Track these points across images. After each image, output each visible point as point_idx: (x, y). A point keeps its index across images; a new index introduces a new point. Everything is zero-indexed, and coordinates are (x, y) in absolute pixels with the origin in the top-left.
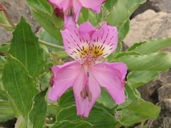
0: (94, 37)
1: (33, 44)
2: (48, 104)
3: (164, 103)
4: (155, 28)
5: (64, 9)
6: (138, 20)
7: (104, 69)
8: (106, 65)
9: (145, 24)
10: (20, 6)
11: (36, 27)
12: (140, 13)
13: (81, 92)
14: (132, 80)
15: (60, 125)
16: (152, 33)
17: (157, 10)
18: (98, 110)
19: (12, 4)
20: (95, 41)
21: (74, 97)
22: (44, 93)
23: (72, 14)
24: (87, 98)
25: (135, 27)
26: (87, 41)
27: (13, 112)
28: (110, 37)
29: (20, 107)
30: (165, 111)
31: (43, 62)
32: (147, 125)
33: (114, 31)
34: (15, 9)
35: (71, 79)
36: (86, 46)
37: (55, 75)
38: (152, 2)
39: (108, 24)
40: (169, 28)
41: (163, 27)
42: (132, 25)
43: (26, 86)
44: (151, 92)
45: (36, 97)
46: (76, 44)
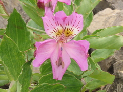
0: (66, 21)
1: (22, 28)
2: (33, 73)
3: (117, 73)
4: (112, 21)
5: (45, 3)
6: (100, 15)
7: (73, 45)
8: (75, 42)
9: (104, 18)
10: (14, 4)
11: (26, 19)
12: (101, 10)
13: (56, 62)
14: (95, 56)
15: (41, 87)
16: (110, 24)
17: (113, 9)
18: (69, 76)
19: (9, 3)
20: (66, 24)
21: (51, 68)
22: (30, 62)
23: (50, 6)
24: (61, 66)
25: (98, 20)
26: (61, 25)
27: (7, 78)
28: (77, 22)
29: (12, 73)
30: (118, 79)
31: (30, 42)
32: (105, 90)
33: (80, 18)
34: (11, 7)
35: (50, 52)
36: (60, 28)
37: (38, 49)
38: (110, 3)
39: (76, 13)
40: (121, 21)
41: (117, 20)
42: (95, 19)
43: (17, 58)
44: (108, 67)
45: (24, 66)
46: (53, 27)
